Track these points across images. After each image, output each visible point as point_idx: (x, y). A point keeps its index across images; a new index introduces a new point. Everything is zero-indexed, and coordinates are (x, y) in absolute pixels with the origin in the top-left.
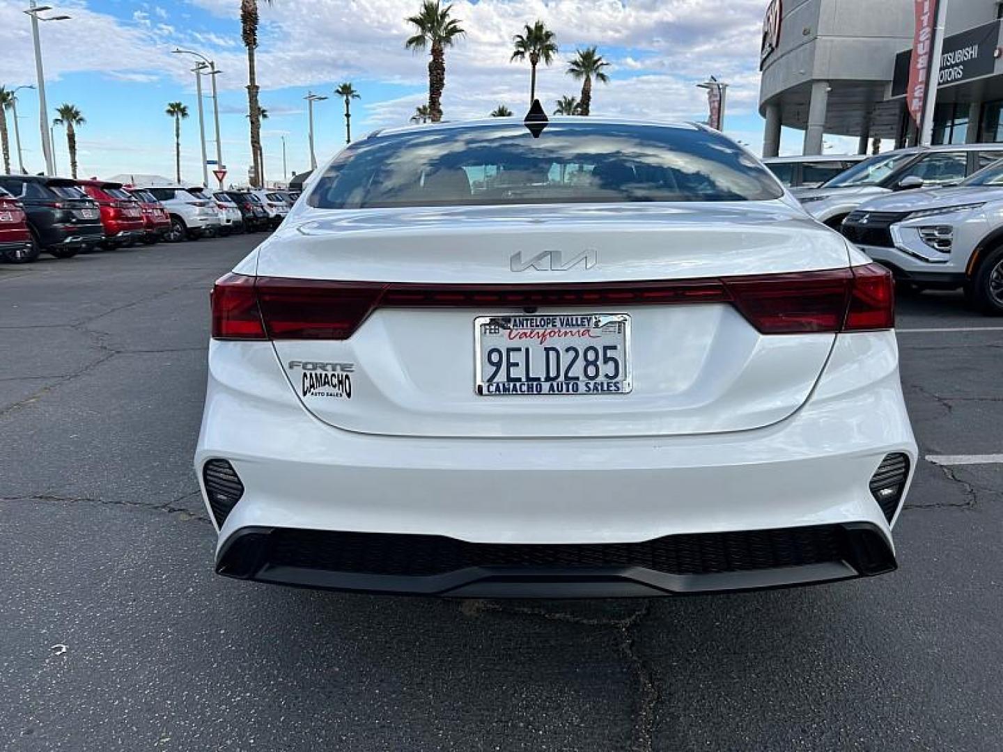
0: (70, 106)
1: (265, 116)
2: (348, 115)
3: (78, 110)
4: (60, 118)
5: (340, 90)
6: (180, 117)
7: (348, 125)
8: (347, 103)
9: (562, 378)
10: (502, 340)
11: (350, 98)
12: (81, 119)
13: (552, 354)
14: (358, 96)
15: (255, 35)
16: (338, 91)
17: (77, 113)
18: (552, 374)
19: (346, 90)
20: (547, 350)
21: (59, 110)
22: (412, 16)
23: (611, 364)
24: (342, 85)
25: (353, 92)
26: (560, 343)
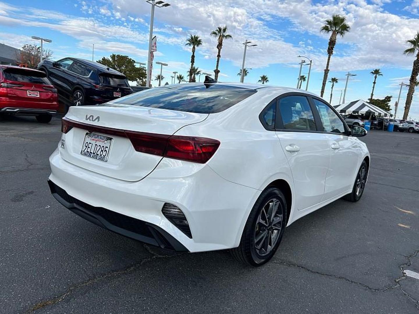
0: (265, 76)
1: (337, 82)
2: (374, 83)
3: (268, 77)
4: (261, 80)
5: (373, 72)
6: (302, 81)
7: (374, 87)
8: (376, 78)
9: (96, 154)
10: (88, 140)
11: (377, 75)
12: (268, 81)
13: (96, 146)
14: (382, 75)
15: (333, 49)
16: (372, 72)
17: (267, 78)
18: (95, 152)
19: (376, 72)
20: (96, 145)
21: (261, 77)
22: (410, 39)
23: (105, 152)
24: (375, 70)
25: (379, 73)
26: (98, 143)
